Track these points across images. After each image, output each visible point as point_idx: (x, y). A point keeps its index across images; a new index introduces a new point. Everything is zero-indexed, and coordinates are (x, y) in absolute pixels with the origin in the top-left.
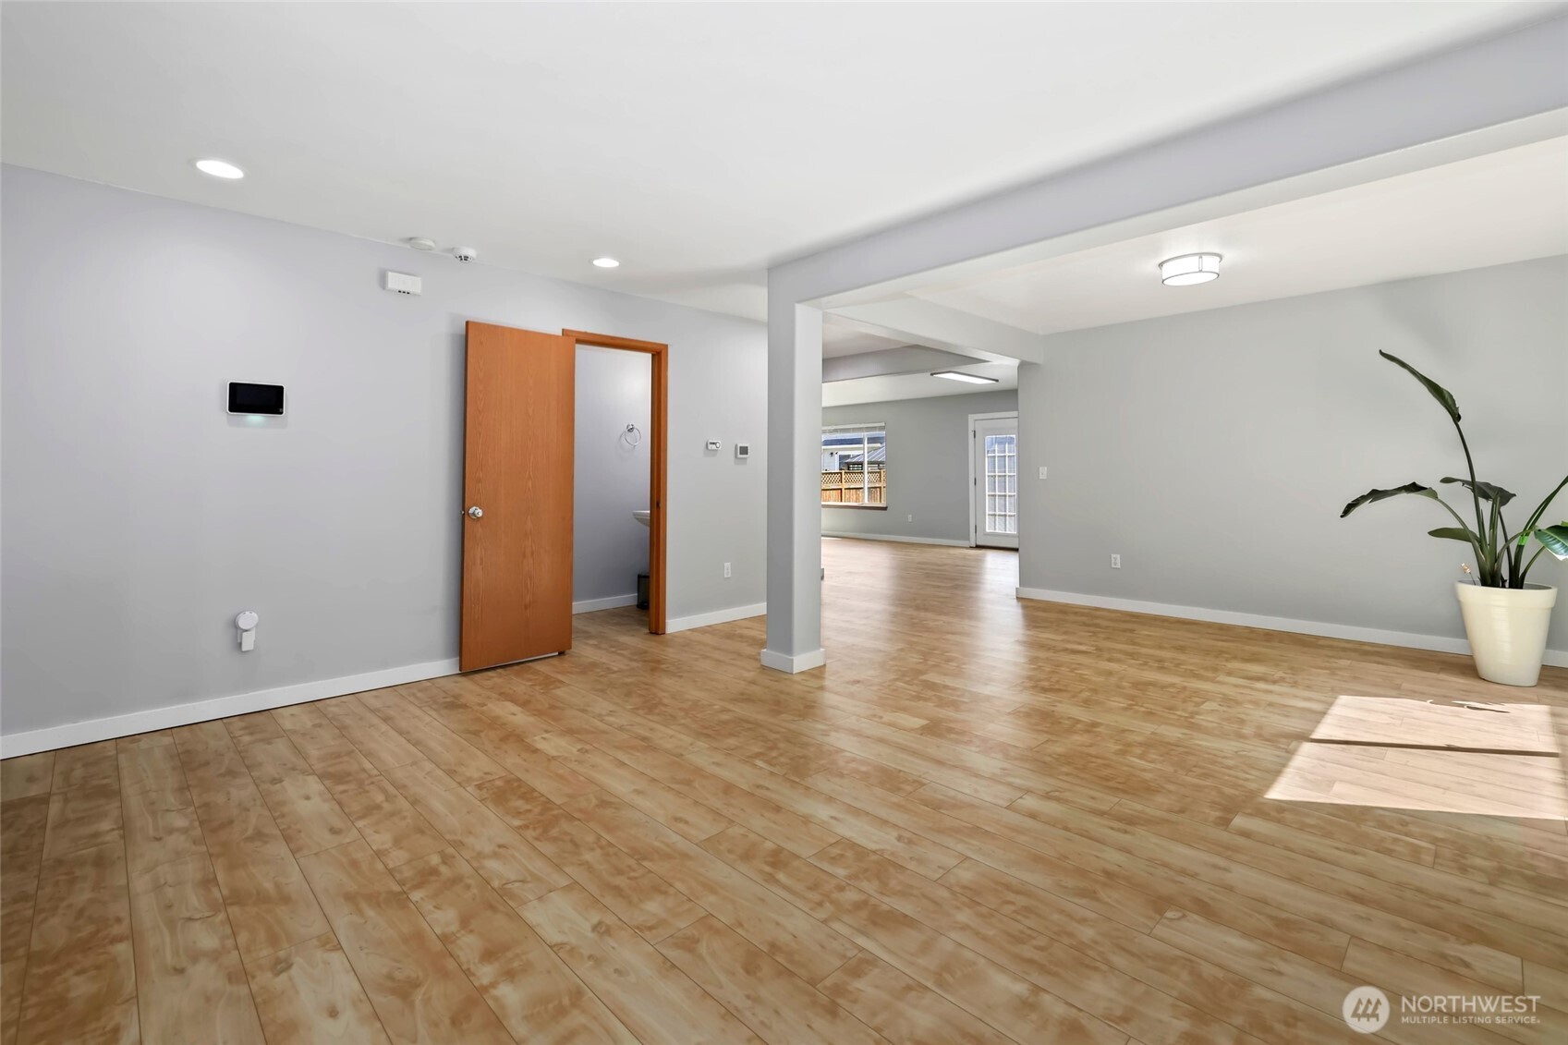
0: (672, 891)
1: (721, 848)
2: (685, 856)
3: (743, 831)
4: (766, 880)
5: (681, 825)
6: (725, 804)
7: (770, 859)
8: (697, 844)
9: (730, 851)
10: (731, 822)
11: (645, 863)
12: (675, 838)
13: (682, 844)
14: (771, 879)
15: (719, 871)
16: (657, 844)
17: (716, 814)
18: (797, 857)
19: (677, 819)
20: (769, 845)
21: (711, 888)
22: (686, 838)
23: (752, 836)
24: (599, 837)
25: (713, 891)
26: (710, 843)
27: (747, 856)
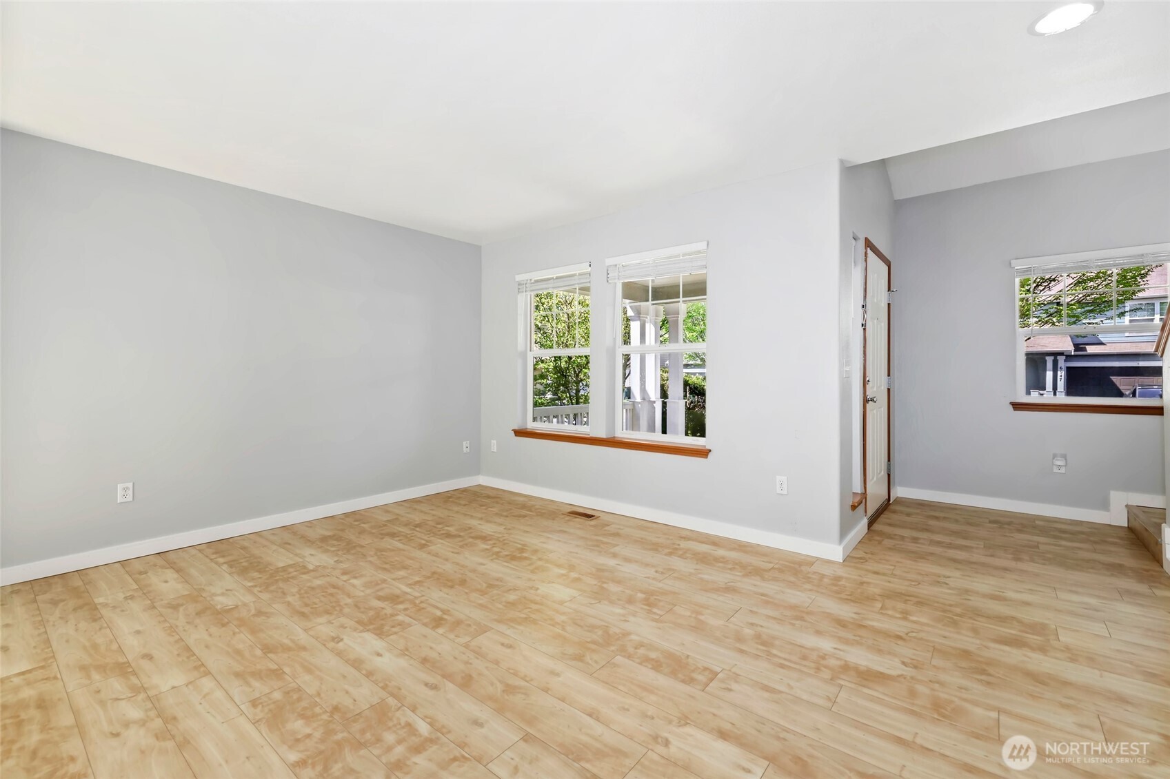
0: (504, 604)
1: (475, 627)
2: (499, 621)
3: (458, 640)
4: (449, 611)
5: (506, 642)
6: (471, 664)
7: (443, 622)
8: (493, 629)
9: (470, 625)
10: (466, 646)
11: (525, 616)
12: (509, 632)
13: (502, 628)
14: (444, 612)
15: (477, 615)
16: (521, 628)
17: (479, 653)
18: (425, 625)
19: (510, 647)
20: (441, 631)
21: (482, 606)
22: (501, 632)
23: (452, 636)
24: (564, 629)
25: (481, 605)
26: (483, 630)
27: (458, 623)
